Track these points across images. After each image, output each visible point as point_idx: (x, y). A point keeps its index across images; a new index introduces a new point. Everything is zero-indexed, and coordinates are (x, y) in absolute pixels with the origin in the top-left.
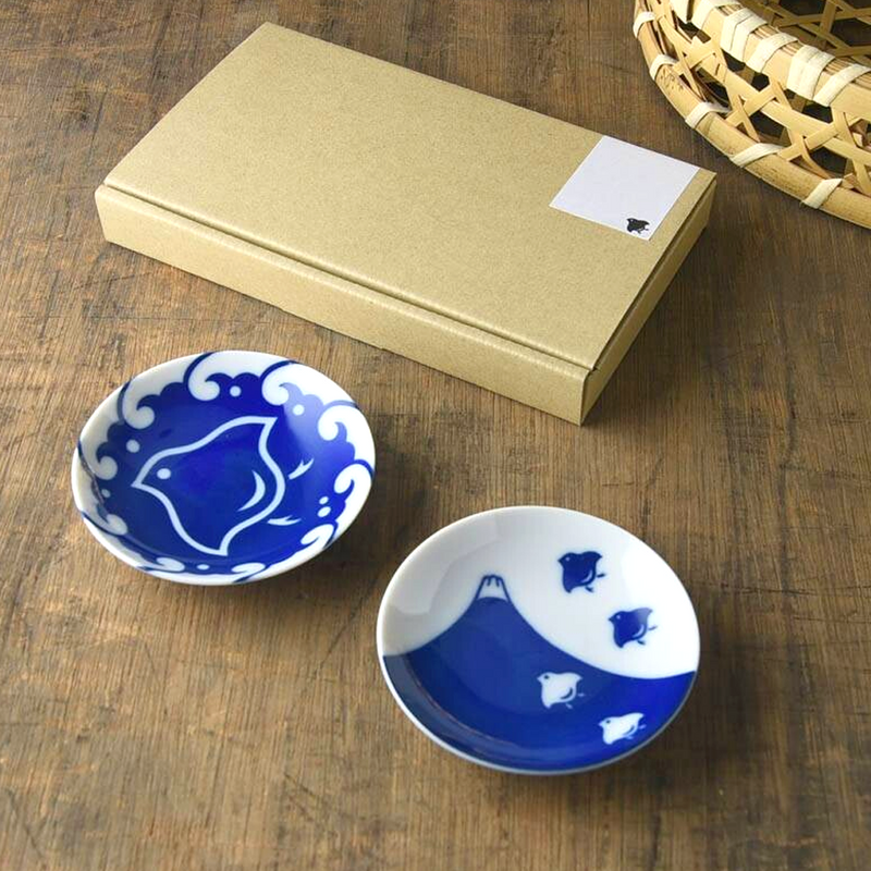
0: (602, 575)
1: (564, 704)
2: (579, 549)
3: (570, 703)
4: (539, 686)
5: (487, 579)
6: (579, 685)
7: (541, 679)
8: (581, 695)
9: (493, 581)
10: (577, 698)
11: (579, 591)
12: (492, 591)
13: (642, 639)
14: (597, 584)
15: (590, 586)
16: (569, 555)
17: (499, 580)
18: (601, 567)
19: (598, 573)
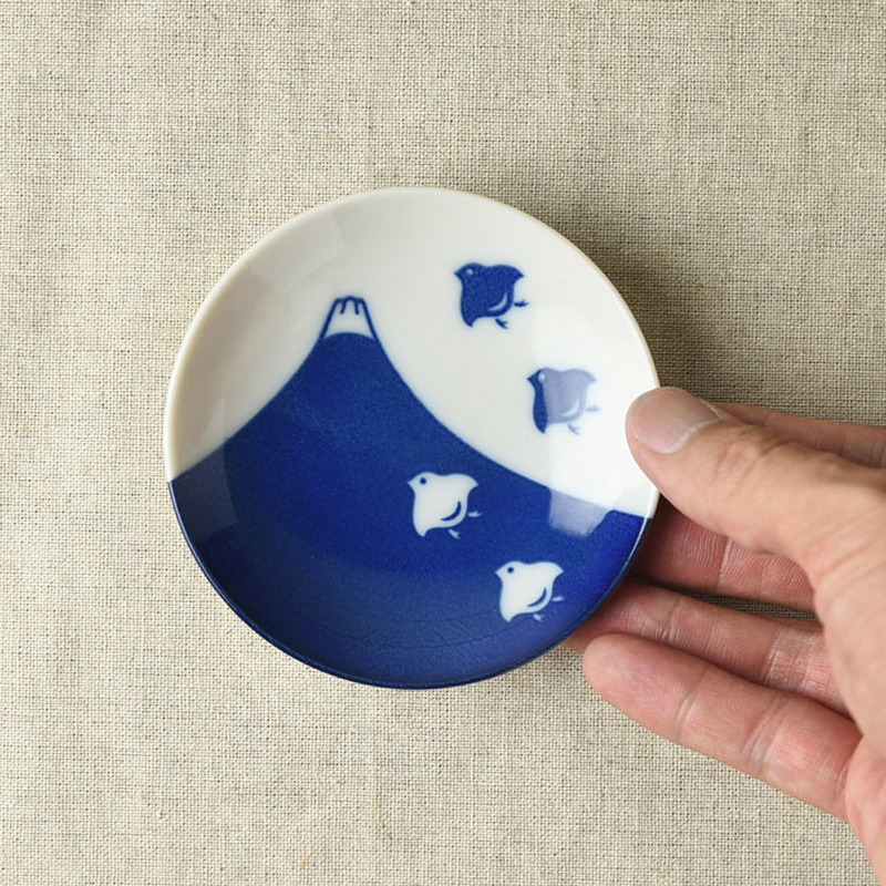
0: (522, 304)
1: (446, 530)
2: (489, 259)
3: (455, 528)
4: (410, 496)
5: (341, 303)
6: (473, 495)
7: (415, 483)
8: (474, 514)
9: (350, 305)
10: (467, 518)
11: (485, 325)
12: (349, 323)
13: (574, 424)
14: (513, 316)
15: (503, 318)
16: (473, 267)
17: (359, 304)
18: (521, 290)
19: (517, 297)
